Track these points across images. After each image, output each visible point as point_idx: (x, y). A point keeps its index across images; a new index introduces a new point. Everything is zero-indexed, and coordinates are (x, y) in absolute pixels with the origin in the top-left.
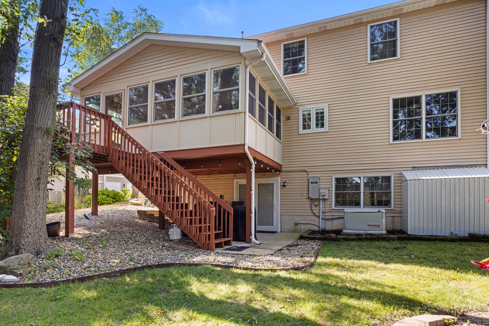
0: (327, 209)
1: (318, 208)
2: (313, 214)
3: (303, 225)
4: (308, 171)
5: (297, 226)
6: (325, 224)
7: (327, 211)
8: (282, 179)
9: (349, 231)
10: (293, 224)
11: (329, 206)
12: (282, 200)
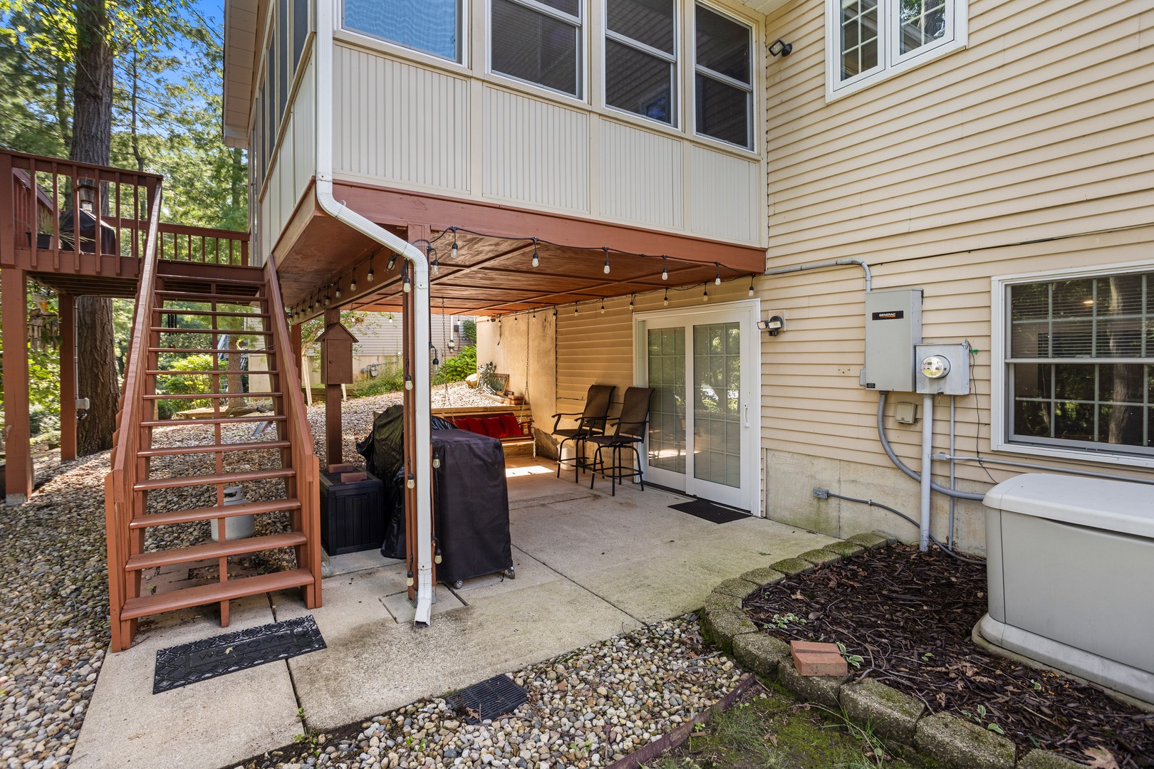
0: (961, 443)
1: (913, 438)
2: (890, 464)
3: (849, 504)
4: (866, 260)
5: (823, 505)
6: (953, 519)
7: (959, 456)
8: (768, 306)
9: (1014, 637)
10: (807, 494)
11: (972, 430)
12: (768, 391)
